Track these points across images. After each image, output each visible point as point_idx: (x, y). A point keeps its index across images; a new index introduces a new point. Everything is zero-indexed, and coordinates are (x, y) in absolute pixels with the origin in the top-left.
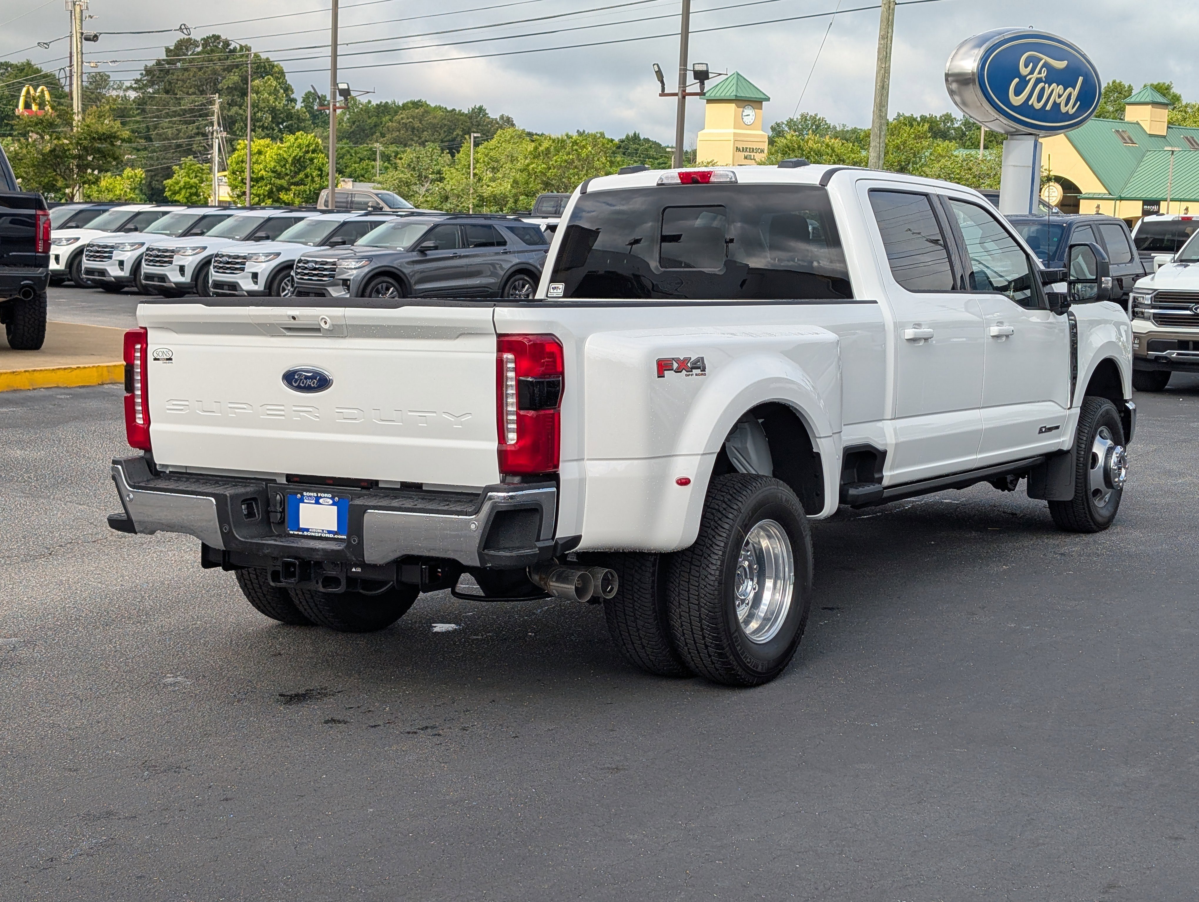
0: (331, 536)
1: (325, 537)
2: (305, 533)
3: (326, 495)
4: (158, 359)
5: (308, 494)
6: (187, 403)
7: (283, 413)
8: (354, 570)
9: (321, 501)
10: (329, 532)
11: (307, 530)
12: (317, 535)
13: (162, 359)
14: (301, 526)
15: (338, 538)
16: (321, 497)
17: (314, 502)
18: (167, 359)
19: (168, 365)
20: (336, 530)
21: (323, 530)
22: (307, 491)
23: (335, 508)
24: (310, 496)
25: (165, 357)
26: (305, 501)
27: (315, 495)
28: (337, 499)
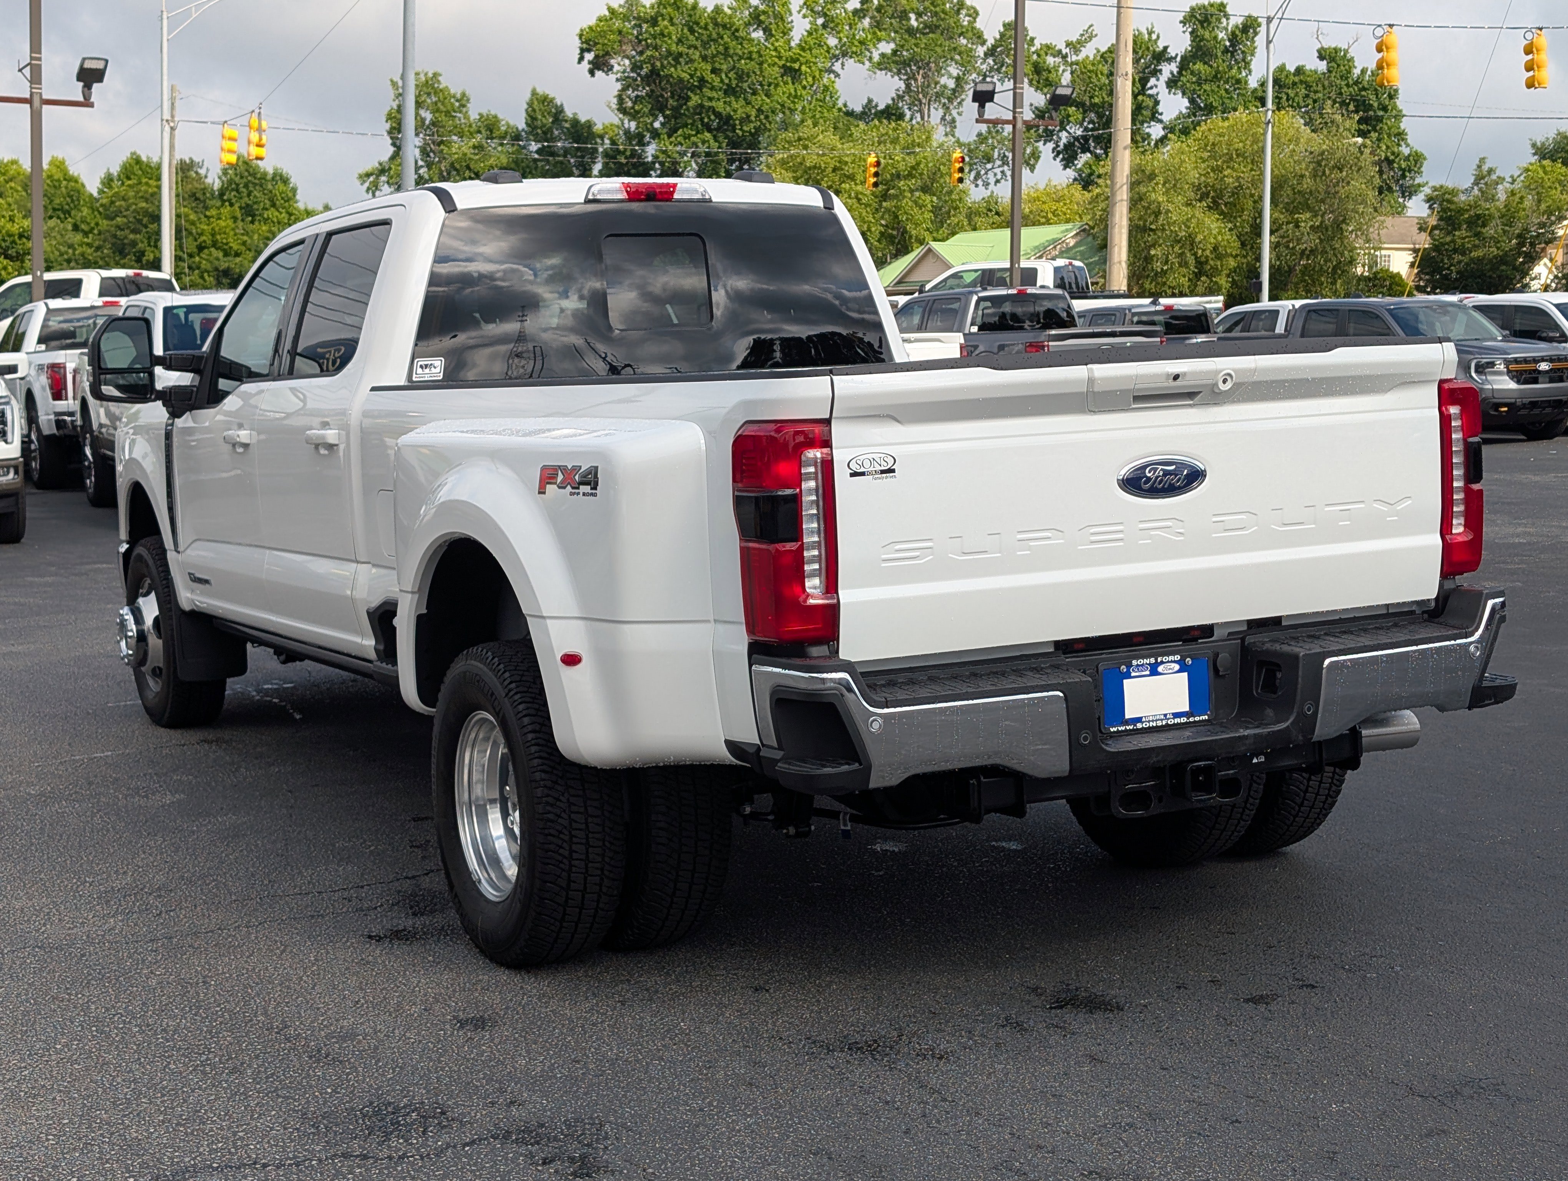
0: (1184, 720)
1: (1174, 724)
2: (1139, 726)
3: (1171, 658)
4: (862, 474)
5: (1141, 662)
6: (929, 544)
7: (1120, 536)
8: (1255, 761)
9: (1160, 669)
10: (1176, 715)
11: (1139, 720)
12: (1159, 723)
13: (870, 473)
14: (1128, 716)
15: (1195, 722)
16: (1162, 663)
17: (1148, 673)
18: (883, 472)
19: (887, 479)
20: (1187, 709)
21: (1165, 715)
22: (1137, 658)
23: (1185, 675)
24: (1142, 665)
25: (878, 468)
26: (1133, 674)
27: (1153, 660)
28: (1189, 661)
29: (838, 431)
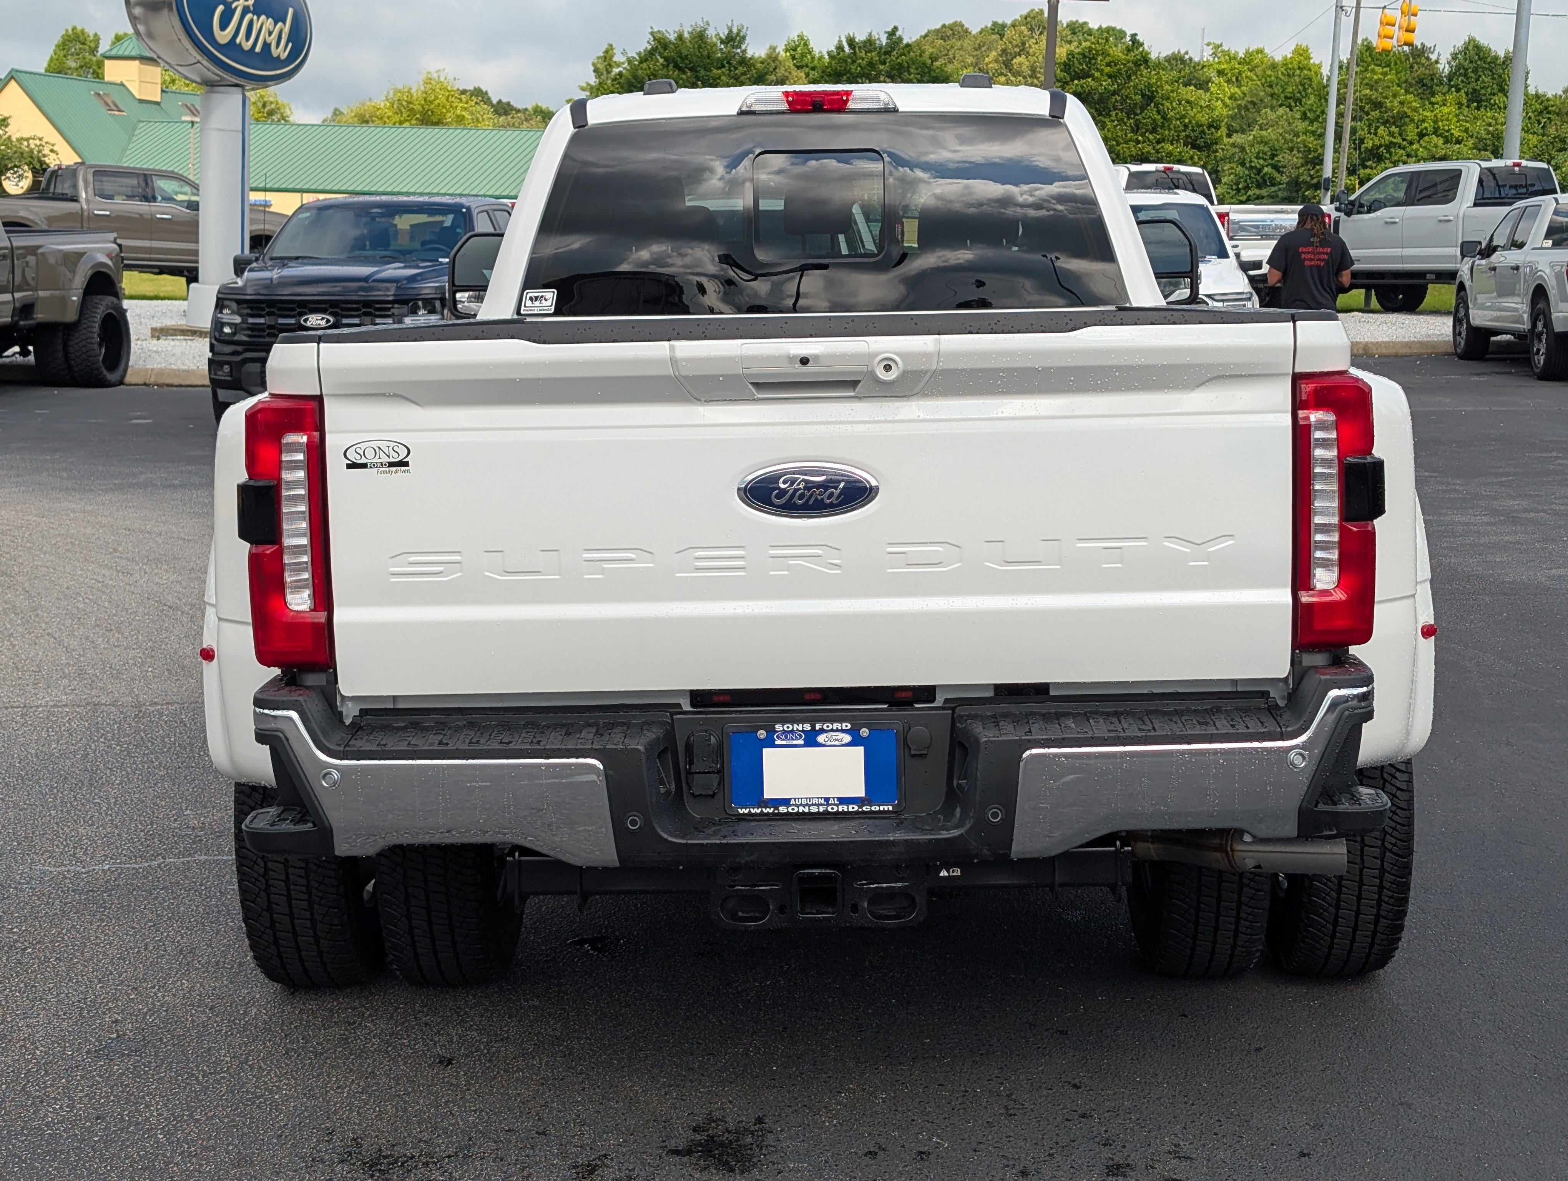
0: (855, 808)
1: (837, 813)
2: (783, 809)
3: (837, 726)
4: (364, 466)
5: (788, 727)
6: (457, 558)
7: (741, 563)
8: (943, 873)
9: (821, 739)
10: (843, 801)
11: (786, 802)
12: (814, 809)
13: (374, 465)
14: (767, 795)
15: (872, 812)
16: (822, 731)
17: (801, 742)
18: (392, 464)
19: (397, 475)
20: (862, 793)
21: (827, 800)
22: (783, 722)
23: (861, 749)
24: (792, 731)
25: (385, 459)
26: (778, 742)
27: (807, 727)
28: (865, 732)
29: (332, 412)
